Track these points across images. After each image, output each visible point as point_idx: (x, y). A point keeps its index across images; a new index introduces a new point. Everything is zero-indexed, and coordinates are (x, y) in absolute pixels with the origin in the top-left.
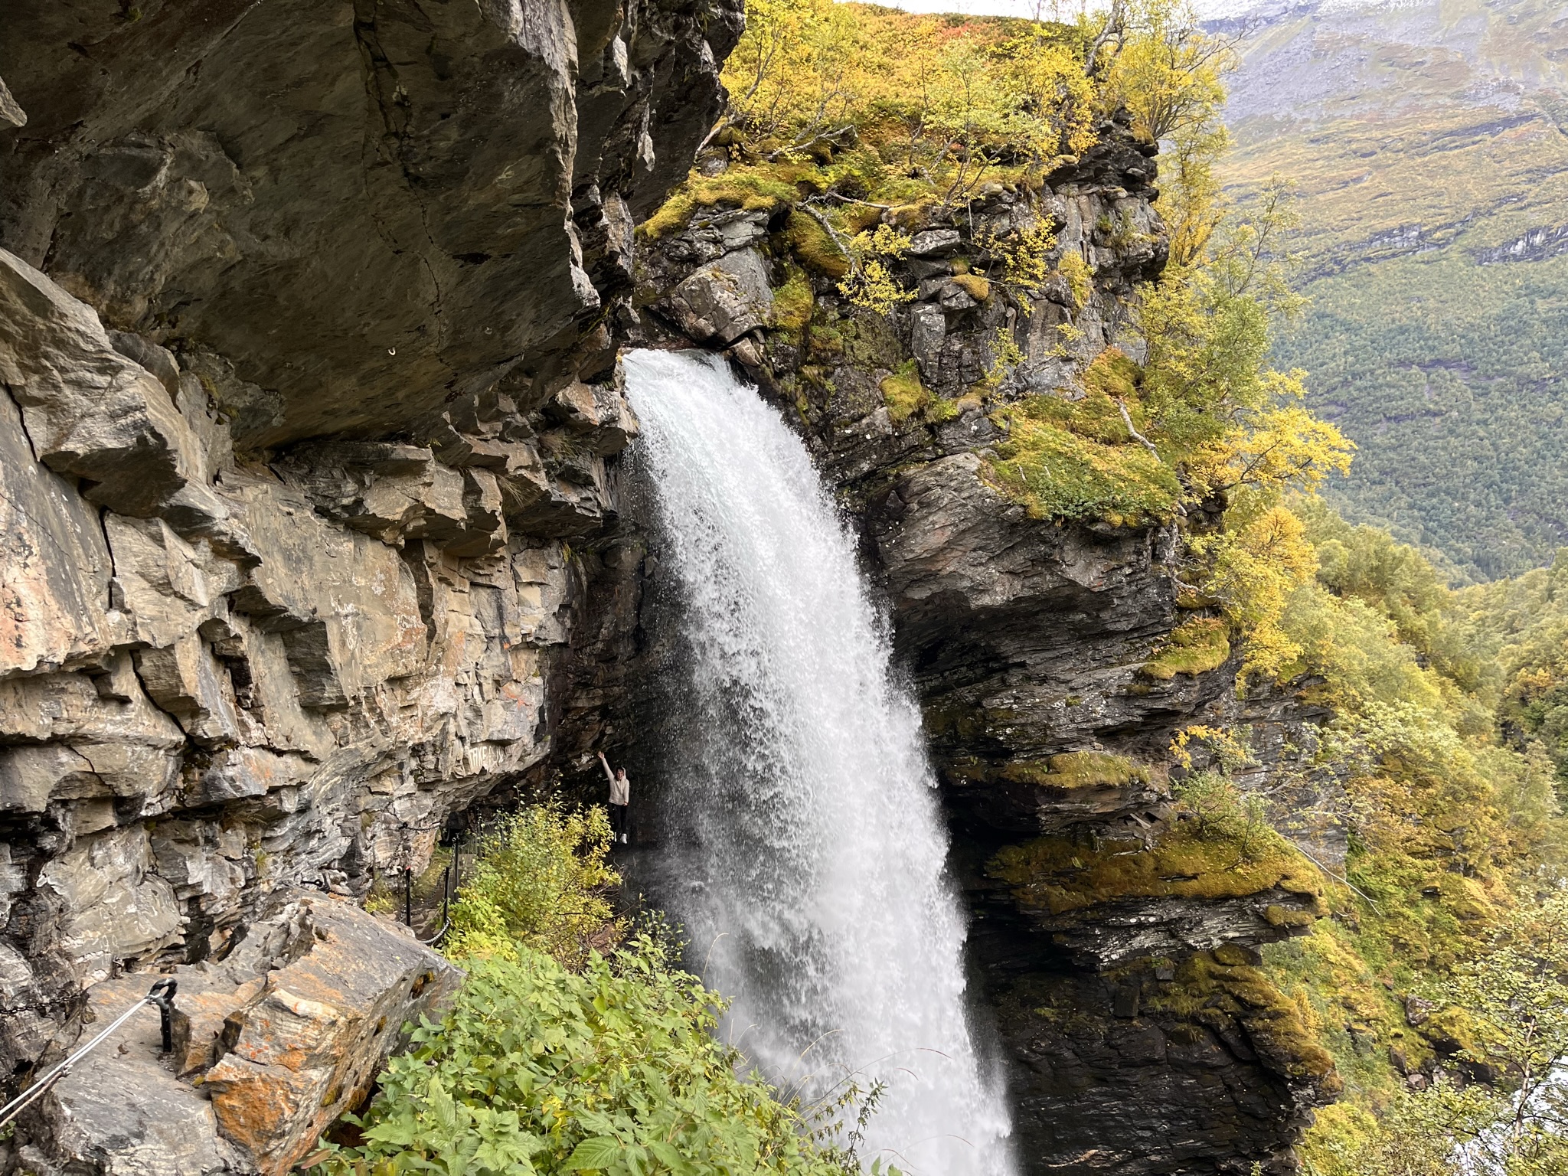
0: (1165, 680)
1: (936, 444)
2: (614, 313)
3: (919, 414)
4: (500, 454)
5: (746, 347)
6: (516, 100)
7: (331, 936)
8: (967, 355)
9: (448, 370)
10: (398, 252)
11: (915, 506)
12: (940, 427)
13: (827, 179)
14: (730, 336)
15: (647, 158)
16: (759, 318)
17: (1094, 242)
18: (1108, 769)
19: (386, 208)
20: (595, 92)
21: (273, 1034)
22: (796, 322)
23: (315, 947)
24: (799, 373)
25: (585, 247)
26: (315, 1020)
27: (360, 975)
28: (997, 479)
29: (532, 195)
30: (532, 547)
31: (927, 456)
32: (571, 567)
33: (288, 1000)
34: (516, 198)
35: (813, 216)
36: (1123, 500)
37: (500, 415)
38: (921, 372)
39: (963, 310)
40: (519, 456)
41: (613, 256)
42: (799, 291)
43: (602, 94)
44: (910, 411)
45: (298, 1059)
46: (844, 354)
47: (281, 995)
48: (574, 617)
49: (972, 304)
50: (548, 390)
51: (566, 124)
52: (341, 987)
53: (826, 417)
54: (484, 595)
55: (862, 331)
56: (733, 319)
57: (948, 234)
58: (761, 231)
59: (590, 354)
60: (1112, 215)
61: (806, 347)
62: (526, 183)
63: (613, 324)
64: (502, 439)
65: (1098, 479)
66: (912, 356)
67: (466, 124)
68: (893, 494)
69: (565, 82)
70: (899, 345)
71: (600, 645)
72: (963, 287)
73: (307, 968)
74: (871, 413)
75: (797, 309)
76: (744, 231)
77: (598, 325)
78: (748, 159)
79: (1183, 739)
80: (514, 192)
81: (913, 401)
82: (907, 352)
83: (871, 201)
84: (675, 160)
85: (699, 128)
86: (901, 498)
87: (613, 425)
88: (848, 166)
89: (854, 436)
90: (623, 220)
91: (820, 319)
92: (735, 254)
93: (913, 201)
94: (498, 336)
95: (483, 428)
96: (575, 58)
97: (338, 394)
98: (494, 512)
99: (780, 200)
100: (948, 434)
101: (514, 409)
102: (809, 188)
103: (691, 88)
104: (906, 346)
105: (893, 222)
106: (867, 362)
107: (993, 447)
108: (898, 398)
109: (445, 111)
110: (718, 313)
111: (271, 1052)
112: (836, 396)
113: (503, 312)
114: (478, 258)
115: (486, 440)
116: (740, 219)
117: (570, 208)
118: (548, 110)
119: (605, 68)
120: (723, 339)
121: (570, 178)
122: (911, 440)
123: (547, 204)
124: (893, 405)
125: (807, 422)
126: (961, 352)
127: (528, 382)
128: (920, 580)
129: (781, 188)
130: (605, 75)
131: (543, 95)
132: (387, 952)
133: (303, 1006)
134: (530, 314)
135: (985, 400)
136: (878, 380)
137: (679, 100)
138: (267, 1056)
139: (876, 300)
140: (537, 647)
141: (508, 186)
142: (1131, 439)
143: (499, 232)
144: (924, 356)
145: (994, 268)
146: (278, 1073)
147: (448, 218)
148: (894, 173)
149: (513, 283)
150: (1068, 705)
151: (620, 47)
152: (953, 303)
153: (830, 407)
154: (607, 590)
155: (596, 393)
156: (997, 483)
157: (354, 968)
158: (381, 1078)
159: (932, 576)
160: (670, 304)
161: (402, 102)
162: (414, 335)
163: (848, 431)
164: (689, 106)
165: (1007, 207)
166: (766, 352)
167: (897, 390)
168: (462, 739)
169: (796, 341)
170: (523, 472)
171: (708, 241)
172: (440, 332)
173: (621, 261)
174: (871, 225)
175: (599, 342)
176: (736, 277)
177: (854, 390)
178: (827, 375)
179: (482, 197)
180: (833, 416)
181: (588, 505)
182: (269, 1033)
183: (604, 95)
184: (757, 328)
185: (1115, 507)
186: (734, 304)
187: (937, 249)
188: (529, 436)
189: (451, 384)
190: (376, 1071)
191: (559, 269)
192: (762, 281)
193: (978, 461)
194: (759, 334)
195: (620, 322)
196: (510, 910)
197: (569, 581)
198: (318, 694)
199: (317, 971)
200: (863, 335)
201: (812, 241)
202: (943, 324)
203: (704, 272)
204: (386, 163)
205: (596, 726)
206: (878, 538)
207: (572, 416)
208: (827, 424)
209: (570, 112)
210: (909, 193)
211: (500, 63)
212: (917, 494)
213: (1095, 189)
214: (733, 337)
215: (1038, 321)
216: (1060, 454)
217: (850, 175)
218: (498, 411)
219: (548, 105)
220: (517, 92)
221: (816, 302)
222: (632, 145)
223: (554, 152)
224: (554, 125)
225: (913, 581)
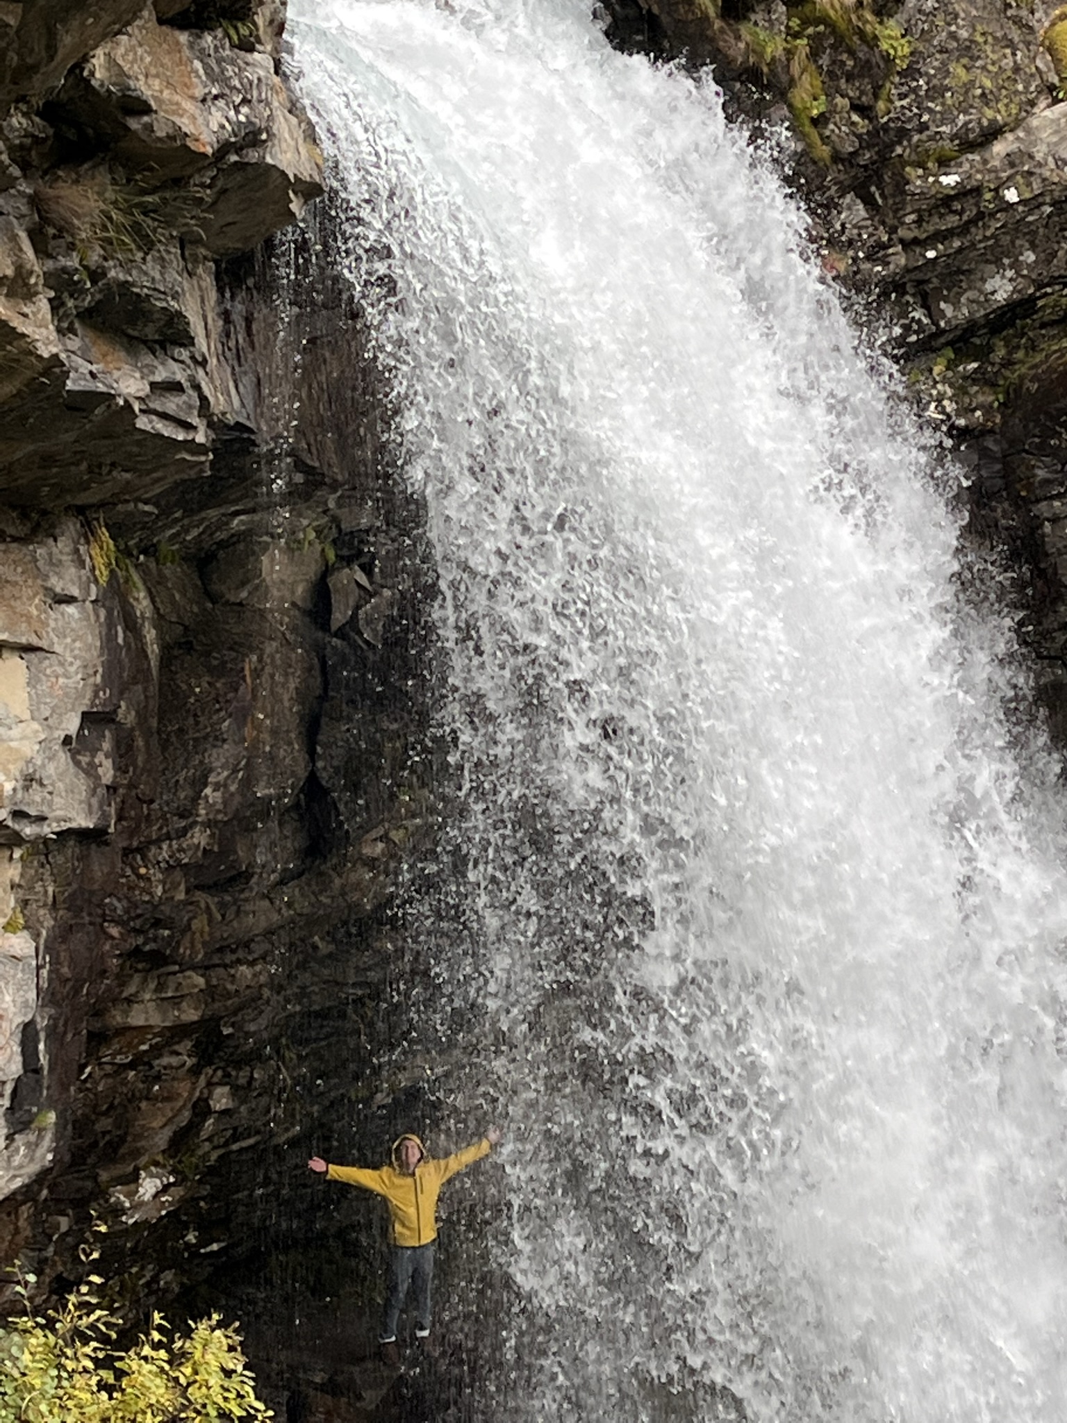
32: (115, 598)
48: (123, 754)
50: (67, 40)
53: (883, 138)
71: (199, 837)
74: (1018, 123)
87: (253, 156)
89: (967, 192)
112: (911, 72)
125: (824, 151)
136: (1041, 20)
140: (18, 839)
153: (894, 104)
154: (219, 671)
155: (203, 55)
163: (950, 180)
177: (968, 51)
178: (885, 7)
180: (903, 134)
181: (171, 404)
188: (7, 189)
197: (108, 639)
205: (183, 1088)
206: (1043, 508)
207: (134, 124)
208: (884, 158)
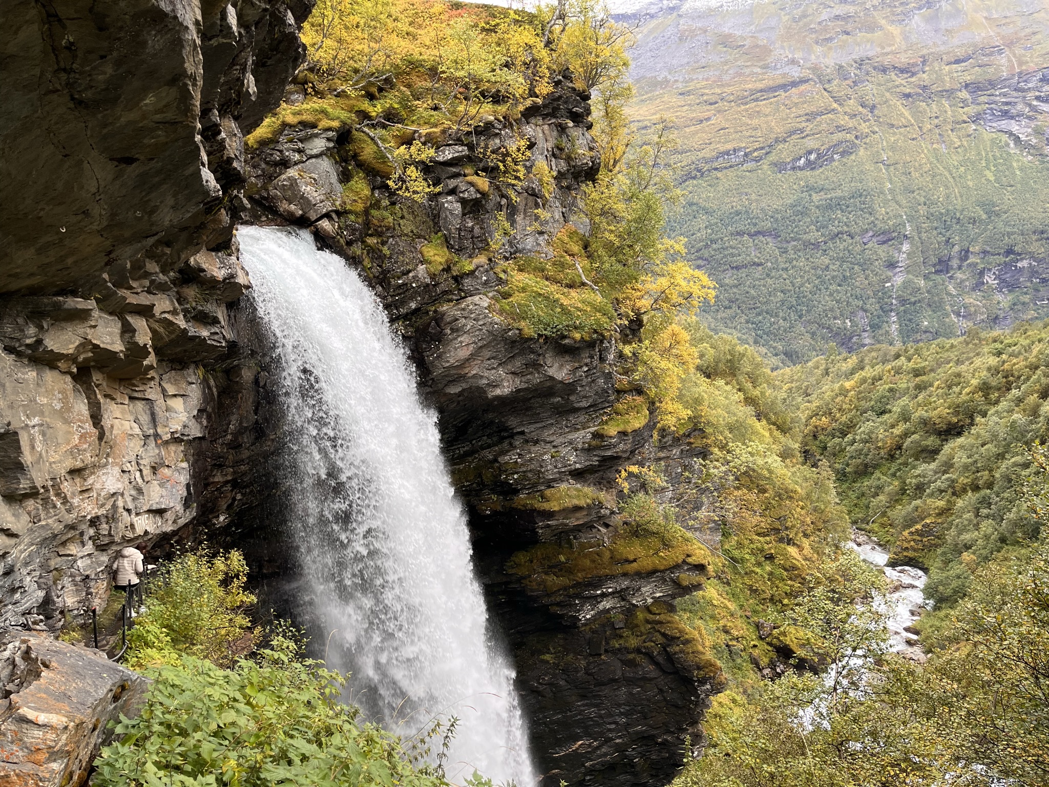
0: (611, 437)
1: (460, 290)
2: (231, 201)
3: (447, 269)
4: (148, 303)
5: (325, 224)
6: (157, 47)
7: (54, 664)
8: (477, 230)
9: (108, 243)
10: (65, 156)
11: (449, 332)
12: (462, 278)
13: (376, 109)
14: (313, 216)
15: (251, 92)
16: (333, 204)
17: (554, 155)
18: (579, 496)
19: (56, 123)
20: (214, 42)
21: (21, 740)
22: (360, 207)
23: (43, 674)
24: (363, 242)
25: (209, 154)
26: (52, 727)
27: (79, 691)
28: (501, 312)
29: (170, 116)
30: (175, 369)
31: (455, 297)
32: (205, 382)
33: (31, 714)
34: (158, 117)
35: (368, 135)
36: (580, 324)
37: (147, 275)
38: (447, 241)
39: (472, 200)
40: (162, 304)
41: (230, 160)
42: (361, 186)
43: (219, 44)
44: (442, 267)
45: (42, 756)
46: (394, 229)
47: (25, 711)
48: (209, 418)
49: (479, 196)
50: (183, 256)
51: (194, 65)
52: (67, 701)
53: (385, 273)
54: (140, 405)
55: (405, 214)
56: (315, 205)
57: (460, 149)
58: (331, 145)
59: (214, 230)
60: (564, 139)
61: (367, 224)
62: (165, 106)
63: (230, 209)
64: (149, 292)
65: (565, 311)
66: (440, 230)
67: (118, 63)
68: (433, 323)
69: (193, 35)
70: (431, 223)
71: (229, 437)
72: (472, 184)
73: (39, 689)
74: (415, 269)
75: (360, 198)
76: (319, 145)
77: (219, 210)
78: (319, 94)
79: (624, 474)
80: (158, 112)
81: (443, 260)
82: (437, 228)
83: (407, 125)
84: (270, 93)
85: (287, 71)
86: (439, 326)
87: (232, 280)
88: (390, 101)
89: (404, 284)
90: (235, 135)
91: (376, 205)
92: (314, 160)
93: (436, 126)
94: (146, 218)
95: (134, 284)
96: (200, 18)
97: (20, 262)
98: (145, 345)
99: (344, 123)
100: (467, 282)
101: (158, 270)
102: (364, 115)
103: (280, 42)
104: (436, 224)
105: (423, 139)
106: (411, 234)
107: (496, 291)
108: (433, 259)
109: (103, 53)
110: (304, 201)
111: (20, 754)
112: (390, 258)
113: (149, 200)
114: (129, 161)
115: (137, 293)
116: (316, 136)
117: (199, 126)
118: (180, 54)
119: (221, 26)
120: (308, 219)
121: (198, 103)
122: (443, 287)
123: (181, 122)
124: (430, 263)
125: (371, 275)
126: (473, 228)
127: (168, 251)
128: (454, 381)
129: (344, 115)
130: (221, 30)
131: (177, 43)
132: (96, 672)
133: (42, 718)
134: (170, 201)
135: (490, 260)
136: (418, 246)
137: (272, 50)
138: (17, 757)
139: (415, 192)
140: (182, 440)
141: (151, 108)
142: (584, 284)
143: (146, 141)
144: (449, 230)
145: (491, 172)
146: (28, 768)
147: (105, 131)
148: (422, 107)
149: (157, 179)
150: (552, 457)
151: (231, 11)
152: (466, 195)
153: (387, 265)
154: (232, 398)
155: (219, 258)
156: (501, 315)
157: (75, 685)
158: (97, 762)
159: (462, 378)
160: (268, 194)
161: (70, 47)
162: (80, 217)
163: (400, 282)
164: (279, 56)
165: (497, 131)
166: (339, 227)
167: (432, 253)
168: (129, 511)
169: (360, 220)
170: (166, 315)
171: (294, 150)
172: (101, 215)
173: (235, 164)
174: (408, 141)
175: (220, 221)
176: (316, 176)
177: (402, 253)
178: (384, 243)
179: (133, 116)
180: (389, 271)
181: (216, 337)
182: (18, 740)
183: (220, 45)
184: (332, 211)
185: (576, 328)
186: (315, 194)
187: (453, 158)
188: (169, 289)
189: (110, 252)
190: (92, 758)
191: (191, 170)
192: (334, 178)
193: (488, 300)
194: (334, 216)
195: (235, 208)
196: (173, 630)
197: (204, 392)
198: (15, 486)
199: (47, 691)
200: (406, 216)
201: (368, 152)
202: (460, 209)
203: (292, 172)
204: (55, 91)
205: (229, 495)
206: (425, 354)
207: (202, 274)
208: (385, 277)
209: (197, 56)
210: (432, 120)
211: (145, 20)
212: (449, 323)
213: (553, 121)
214: (315, 218)
215: (522, 207)
216: (540, 294)
217: (392, 107)
218: (146, 272)
219: (181, 51)
220: (158, 41)
221: (373, 194)
222: (240, 81)
223: (186, 85)
224: (186, 65)
225: (450, 381)
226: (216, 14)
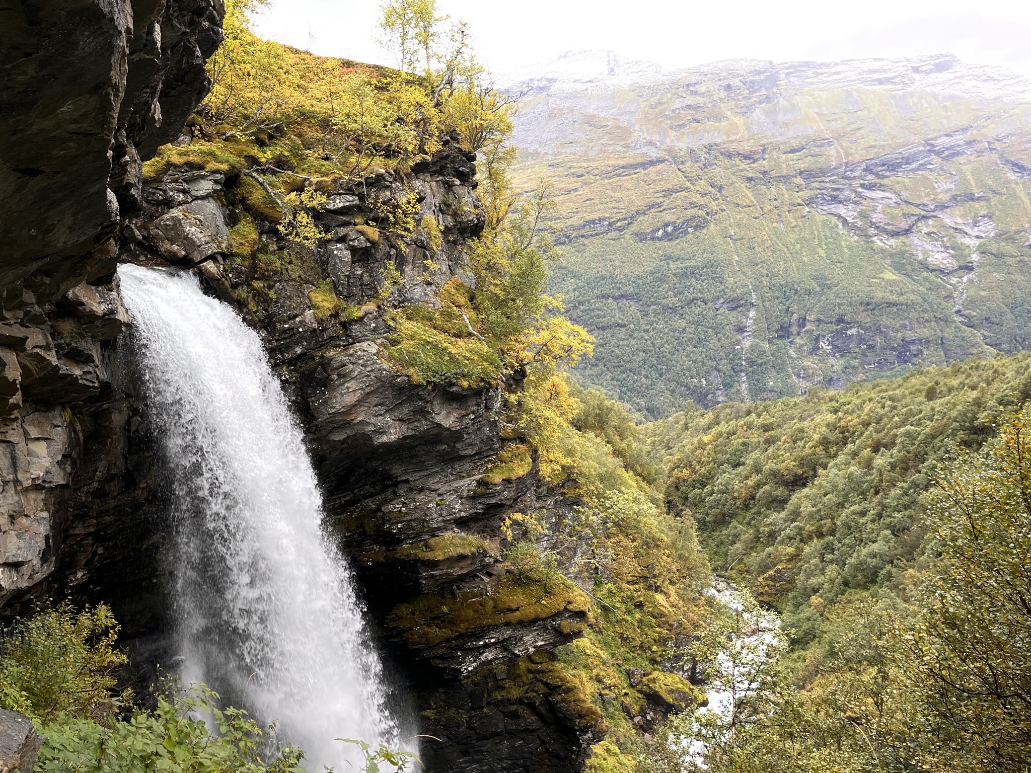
0: (496, 485)
1: (348, 336)
2: (121, 231)
3: (335, 315)
4: (21, 335)
5: (210, 266)
6: (87, 49)
8: (366, 278)
11: (336, 377)
12: (350, 324)
13: (266, 156)
14: (197, 257)
15: (157, 118)
16: (219, 247)
17: (441, 210)
18: (463, 545)
20: (138, 56)
22: (247, 250)
24: (249, 285)
28: (390, 358)
29: (85, 126)
30: (39, 411)
31: (342, 343)
32: (71, 426)
34: (73, 127)
35: (257, 179)
36: (468, 372)
37: (22, 305)
38: (335, 287)
39: (362, 248)
40: (36, 338)
41: (129, 186)
42: (248, 230)
43: (142, 59)
44: (329, 313)
46: (282, 273)
48: (73, 464)
49: (369, 245)
50: (63, 287)
51: (119, 75)
53: (270, 316)
55: (293, 259)
56: (200, 246)
57: (351, 198)
58: (219, 187)
59: (100, 260)
60: (451, 195)
61: (254, 268)
62: (82, 116)
63: (119, 239)
64: (22, 324)
65: (453, 359)
66: (329, 277)
67: (43, 64)
68: (320, 368)
69: (123, 42)
70: (319, 269)
71: (95, 485)
72: (362, 233)
74: (302, 314)
75: (247, 242)
76: (206, 186)
77: (109, 239)
78: (207, 137)
79: (508, 522)
80: (73, 122)
81: (331, 306)
82: (325, 275)
83: (297, 173)
84: (170, 124)
85: (190, 104)
86: (325, 371)
87: (112, 317)
88: (280, 149)
89: (289, 329)
90: (135, 161)
92: (199, 201)
93: (327, 175)
94: (40, 237)
95: (8, 315)
96: (131, 26)
98: (15, 380)
99: (233, 167)
100: (355, 329)
101: (34, 300)
102: (253, 161)
103: (187, 73)
104: (324, 270)
105: (314, 187)
106: (298, 279)
107: (384, 338)
108: (321, 304)
109: (29, 50)
110: (187, 241)
112: (277, 302)
113: (47, 218)
114: (33, 173)
115: (10, 325)
116: (203, 177)
117: (113, 141)
118: (109, 61)
119: (147, 39)
120: (192, 260)
121: (116, 116)
122: (331, 332)
123: (96, 134)
124: (318, 308)
125: (256, 319)
126: (362, 275)
127: (47, 280)
128: (339, 427)
129: (233, 159)
130: (145, 46)
131: (109, 48)
134: (68, 220)
135: (379, 307)
136: (306, 292)
137: (177, 81)
139: (305, 238)
140: (44, 488)
141: (67, 116)
142: (470, 334)
144: (337, 277)
145: (382, 222)
147: (14, 138)
148: (313, 156)
149: (59, 195)
150: (438, 505)
151: (158, 29)
152: (356, 243)
153: (273, 309)
154: (100, 443)
155: (99, 292)
156: (390, 361)
159: (349, 424)
160: (149, 233)
163: (286, 326)
164: (184, 87)
165: (388, 184)
166: (225, 270)
167: (320, 299)
169: (247, 264)
170: (38, 350)
171: (178, 191)
173: (133, 191)
174: (298, 188)
175: (108, 252)
176: (201, 218)
177: (290, 298)
178: (270, 287)
179: (47, 123)
180: (275, 316)
184: (217, 253)
185: (464, 376)
186: (200, 236)
187: (344, 207)
188: (44, 322)
191: (98, 186)
192: (220, 221)
193: (377, 347)
194: (219, 258)
195: (126, 238)
196: (33, 694)
197: (69, 436)
200: (294, 261)
201: (256, 197)
202: (349, 257)
203: (176, 212)
205: (89, 549)
206: (310, 399)
207: (80, 308)
208: (271, 321)
209: (124, 66)
210: (323, 169)
211: (81, 18)
212: (337, 369)
213: (441, 178)
214: (199, 259)
215: (410, 258)
216: (429, 342)
217: (281, 154)
218: (21, 301)
219: (110, 57)
220: (90, 43)
221: (260, 238)
222: (147, 105)
223: (108, 94)
224: (112, 73)
225: (335, 428)
226: (144, 27)
